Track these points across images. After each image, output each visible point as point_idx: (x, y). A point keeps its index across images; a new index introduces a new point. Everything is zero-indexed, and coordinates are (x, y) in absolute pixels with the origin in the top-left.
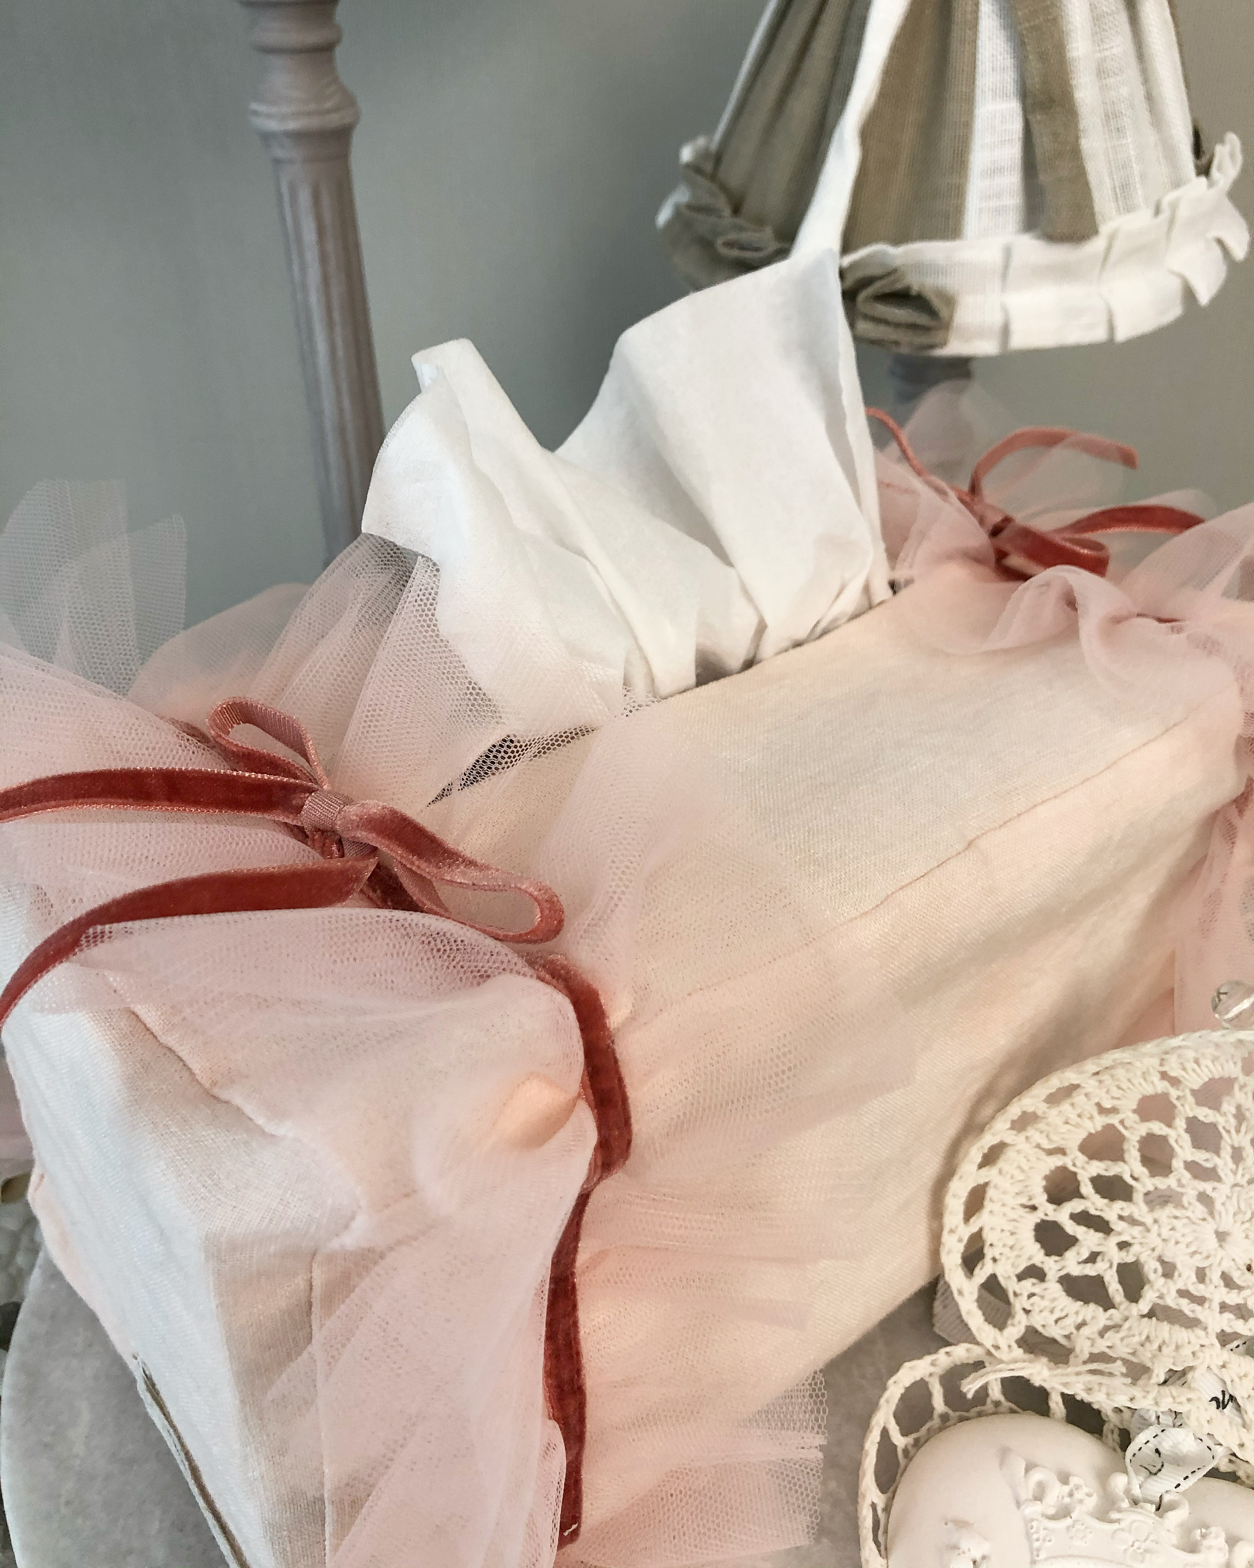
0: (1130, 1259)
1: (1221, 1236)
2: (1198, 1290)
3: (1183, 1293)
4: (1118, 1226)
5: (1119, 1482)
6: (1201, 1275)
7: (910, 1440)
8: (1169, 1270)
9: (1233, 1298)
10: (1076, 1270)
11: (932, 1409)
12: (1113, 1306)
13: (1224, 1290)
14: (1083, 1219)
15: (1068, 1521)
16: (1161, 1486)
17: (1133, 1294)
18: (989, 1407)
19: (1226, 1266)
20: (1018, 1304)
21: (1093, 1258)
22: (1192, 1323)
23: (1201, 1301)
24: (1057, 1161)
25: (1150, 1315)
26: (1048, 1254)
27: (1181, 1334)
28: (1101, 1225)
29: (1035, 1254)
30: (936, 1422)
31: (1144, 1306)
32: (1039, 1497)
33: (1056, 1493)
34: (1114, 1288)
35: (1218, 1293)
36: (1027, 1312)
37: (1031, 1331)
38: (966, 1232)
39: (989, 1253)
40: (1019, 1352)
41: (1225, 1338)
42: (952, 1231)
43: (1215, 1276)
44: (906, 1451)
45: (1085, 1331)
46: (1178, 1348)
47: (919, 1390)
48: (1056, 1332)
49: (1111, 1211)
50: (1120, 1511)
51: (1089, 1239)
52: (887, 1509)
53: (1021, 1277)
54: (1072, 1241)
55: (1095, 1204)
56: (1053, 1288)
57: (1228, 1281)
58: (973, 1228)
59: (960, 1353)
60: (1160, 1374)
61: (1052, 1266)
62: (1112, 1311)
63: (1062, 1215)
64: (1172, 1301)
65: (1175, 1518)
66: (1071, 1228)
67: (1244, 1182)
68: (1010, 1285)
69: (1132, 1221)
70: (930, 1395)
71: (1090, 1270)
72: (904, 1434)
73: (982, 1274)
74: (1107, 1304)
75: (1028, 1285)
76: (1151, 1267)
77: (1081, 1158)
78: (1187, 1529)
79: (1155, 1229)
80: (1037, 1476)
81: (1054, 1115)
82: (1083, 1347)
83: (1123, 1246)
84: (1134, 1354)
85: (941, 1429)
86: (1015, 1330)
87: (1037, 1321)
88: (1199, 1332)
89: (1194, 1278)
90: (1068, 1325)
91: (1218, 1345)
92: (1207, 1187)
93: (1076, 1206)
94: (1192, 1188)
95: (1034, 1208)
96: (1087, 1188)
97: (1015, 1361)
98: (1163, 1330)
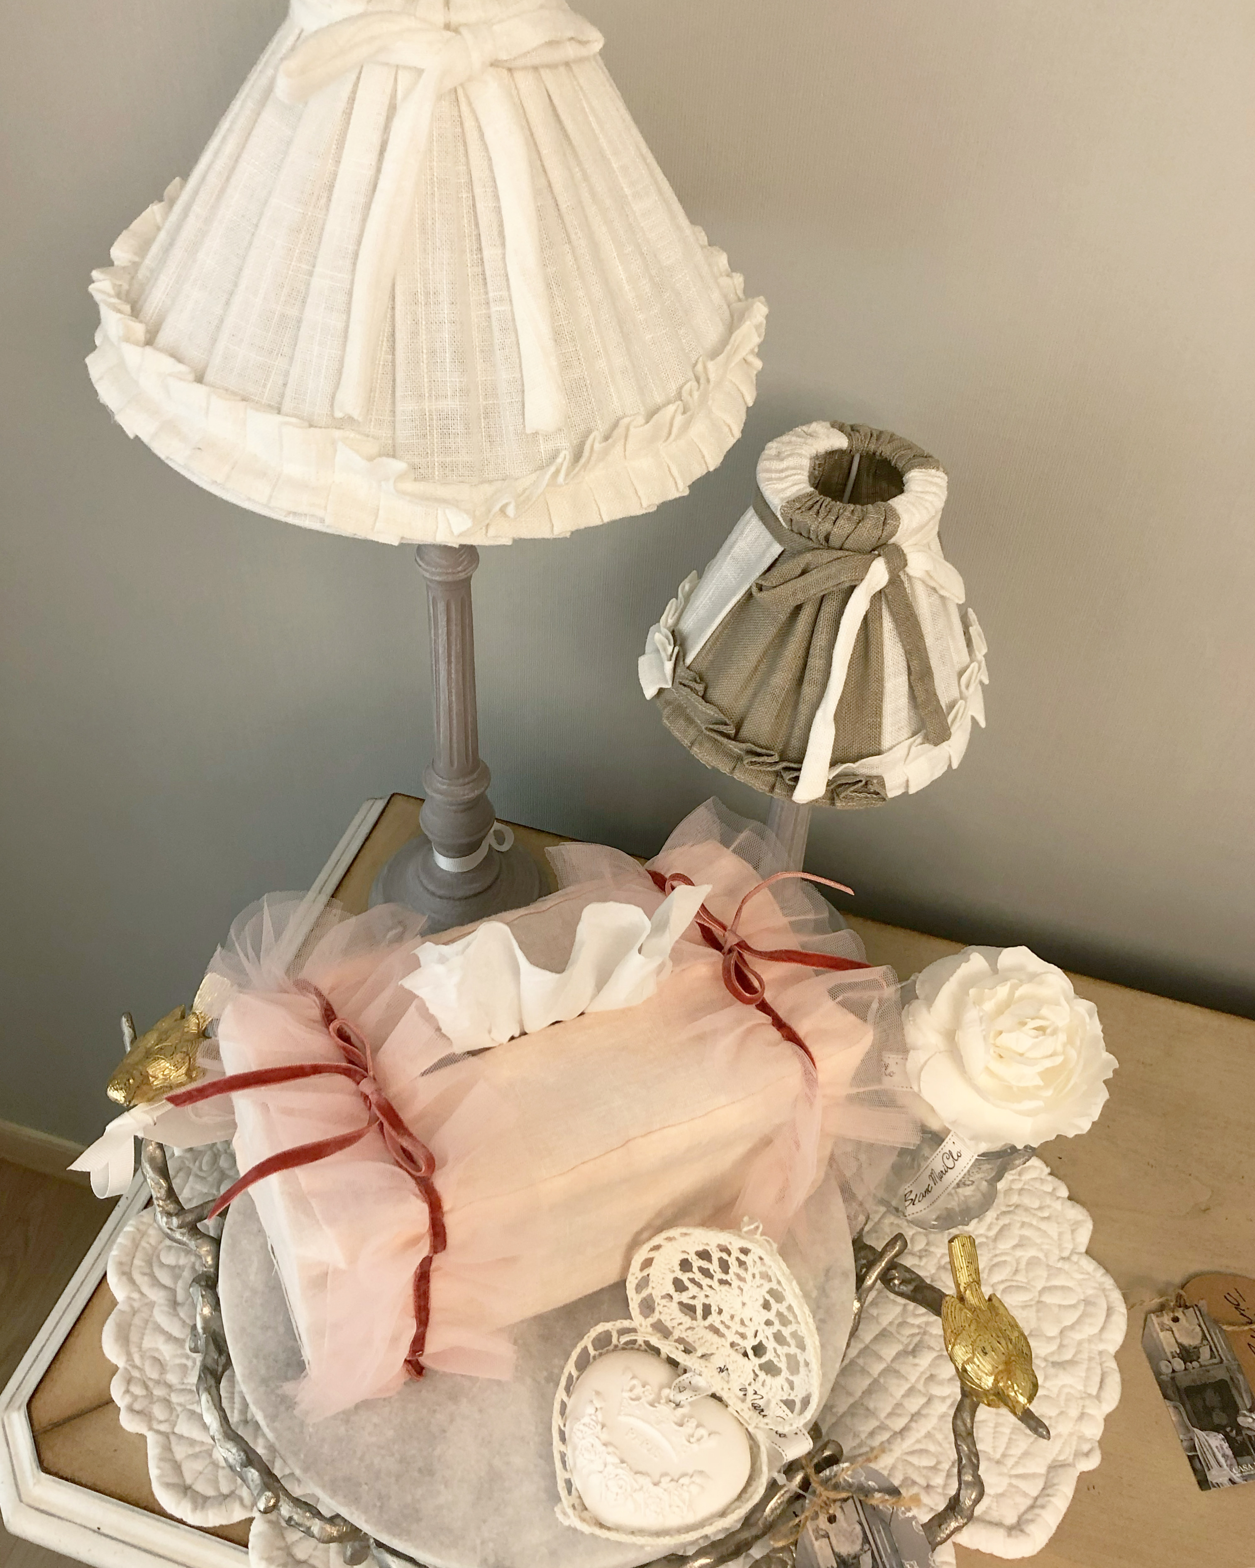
0: (707, 1303)
1: (744, 1304)
2: (728, 1323)
3: (722, 1322)
4: (705, 1287)
5: (666, 1392)
6: (732, 1317)
7: (597, 1353)
8: (720, 1312)
9: (742, 1330)
10: (686, 1301)
11: (611, 1342)
12: (696, 1320)
13: (739, 1325)
14: (692, 1281)
15: (636, 1402)
16: (681, 1397)
17: (705, 1317)
18: (636, 1346)
19: (743, 1316)
20: (658, 1309)
21: (694, 1297)
22: (722, 1336)
23: (728, 1327)
24: (685, 1256)
25: (706, 1328)
26: (676, 1291)
27: (715, 1338)
28: (700, 1286)
29: (671, 1290)
30: (611, 1347)
31: (707, 1323)
32: (631, 1390)
33: (639, 1390)
34: (699, 1311)
35: (736, 1326)
36: (660, 1313)
37: (660, 1321)
38: (640, 1275)
39: (651, 1284)
40: (650, 1329)
41: (732, 1345)
42: (633, 1274)
43: (737, 1319)
44: (594, 1358)
45: (680, 1327)
46: (712, 1344)
47: (608, 1335)
48: (669, 1324)
49: (705, 1282)
50: (659, 1403)
51: (693, 1290)
52: (578, 1378)
53: (663, 1297)
54: (686, 1289)
55: (698, 1276)
56: (674, 1306)
57: (742, 1322)
58: (645, 1273)
59: (626, 1324)
60: (699, 1354)
61: (677, 1297)
62: (694, 1322)
63: (684, 1277)
64: (717, 1324)
65: (680, 1411)
66: (687, 1283)
67: (755, 1286)
68: (657, 1300)
69: (711, 1287)
70: (611, 1336)
71: (691, 1302)
72: (595, 1350)
73: (644, 1293)
74: (694, 1318)
75: (664, 1302)
76: (714, 1309)
77: (695, 1257)
78: (684, 1416)
79: (719, 1293)
80: (635, 1382)
81: (682, 1240)
82: (676, 1334)
83: (707, 1296)
84: (694, 1342)
85: (613, 1350)
86: (652, 1320)
87: (663, 1318)
88: (723, 1339)
89: (729, 1317)
90: (675, 1323)
91: (729, 1346)
92: (742, 1284)
93: (690, 1275)
94: (735, 1283)
95: (674, 1271)
96: (695, 1269)
97: (647, 1333)
98: (710, 1336)
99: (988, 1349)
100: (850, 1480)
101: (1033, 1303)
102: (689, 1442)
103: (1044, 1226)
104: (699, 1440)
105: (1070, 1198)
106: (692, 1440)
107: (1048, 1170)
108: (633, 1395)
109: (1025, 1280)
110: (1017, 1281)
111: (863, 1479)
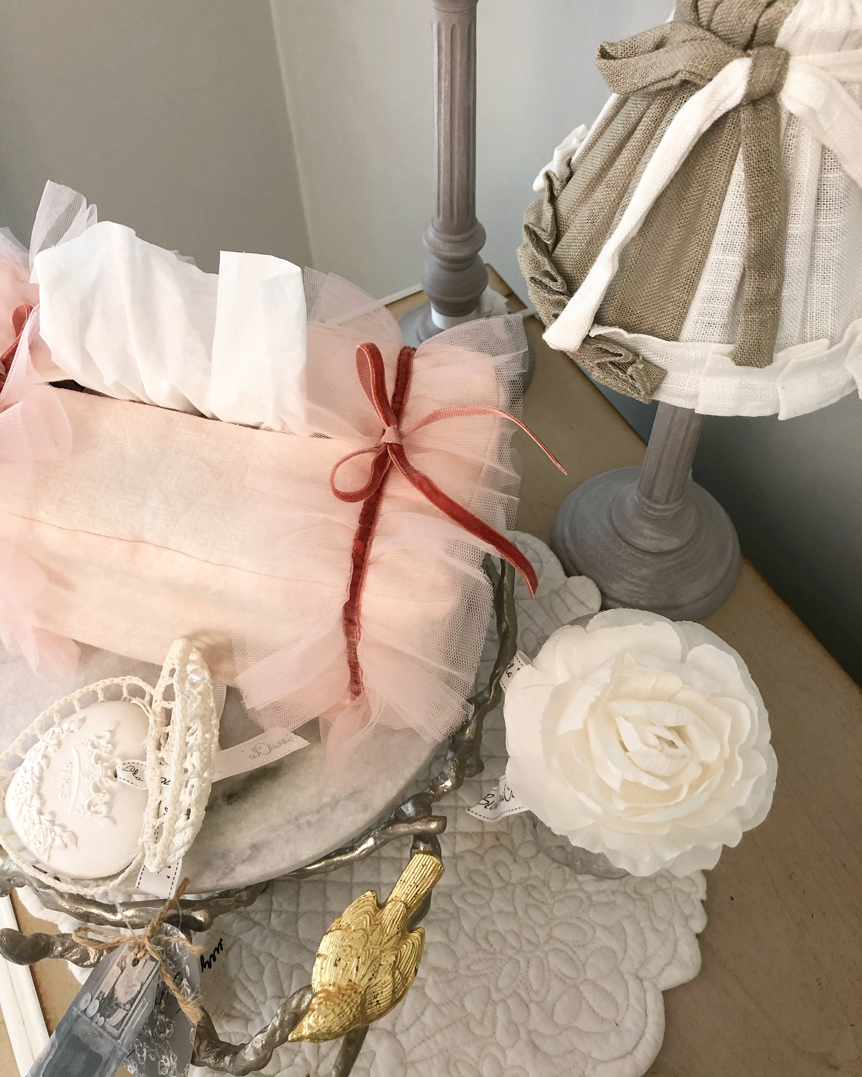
15: (91, 748)
32: (100, 738)
50: (102, 763)
65: (111, 782)
78: (109, 788)
99: (343, 963)
100: (178, 951)
101: (568, 981)
102: (89, 808)
103: (649, 934)
104: (96, 812)
105: (698, 936)
106: (92, 808)
107: (705, 897)
108: (96, 741)
109: (583, 959)
110: (574, 952)
111: (185, 958)
